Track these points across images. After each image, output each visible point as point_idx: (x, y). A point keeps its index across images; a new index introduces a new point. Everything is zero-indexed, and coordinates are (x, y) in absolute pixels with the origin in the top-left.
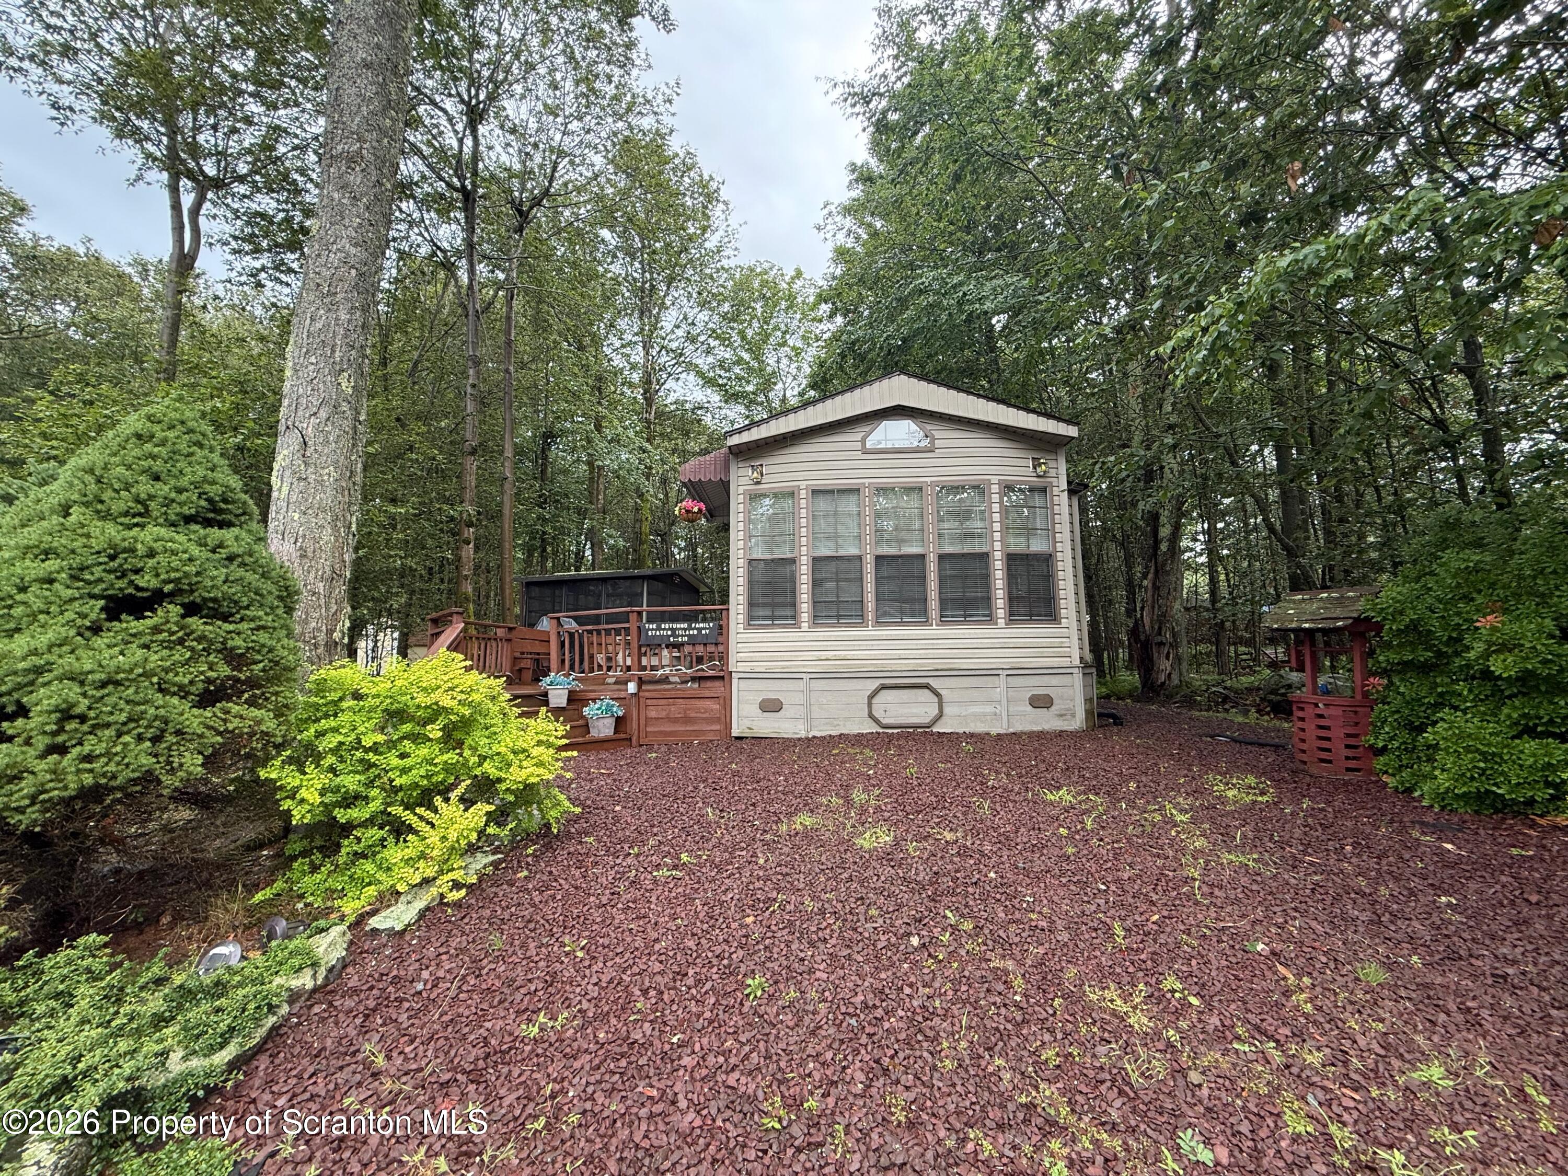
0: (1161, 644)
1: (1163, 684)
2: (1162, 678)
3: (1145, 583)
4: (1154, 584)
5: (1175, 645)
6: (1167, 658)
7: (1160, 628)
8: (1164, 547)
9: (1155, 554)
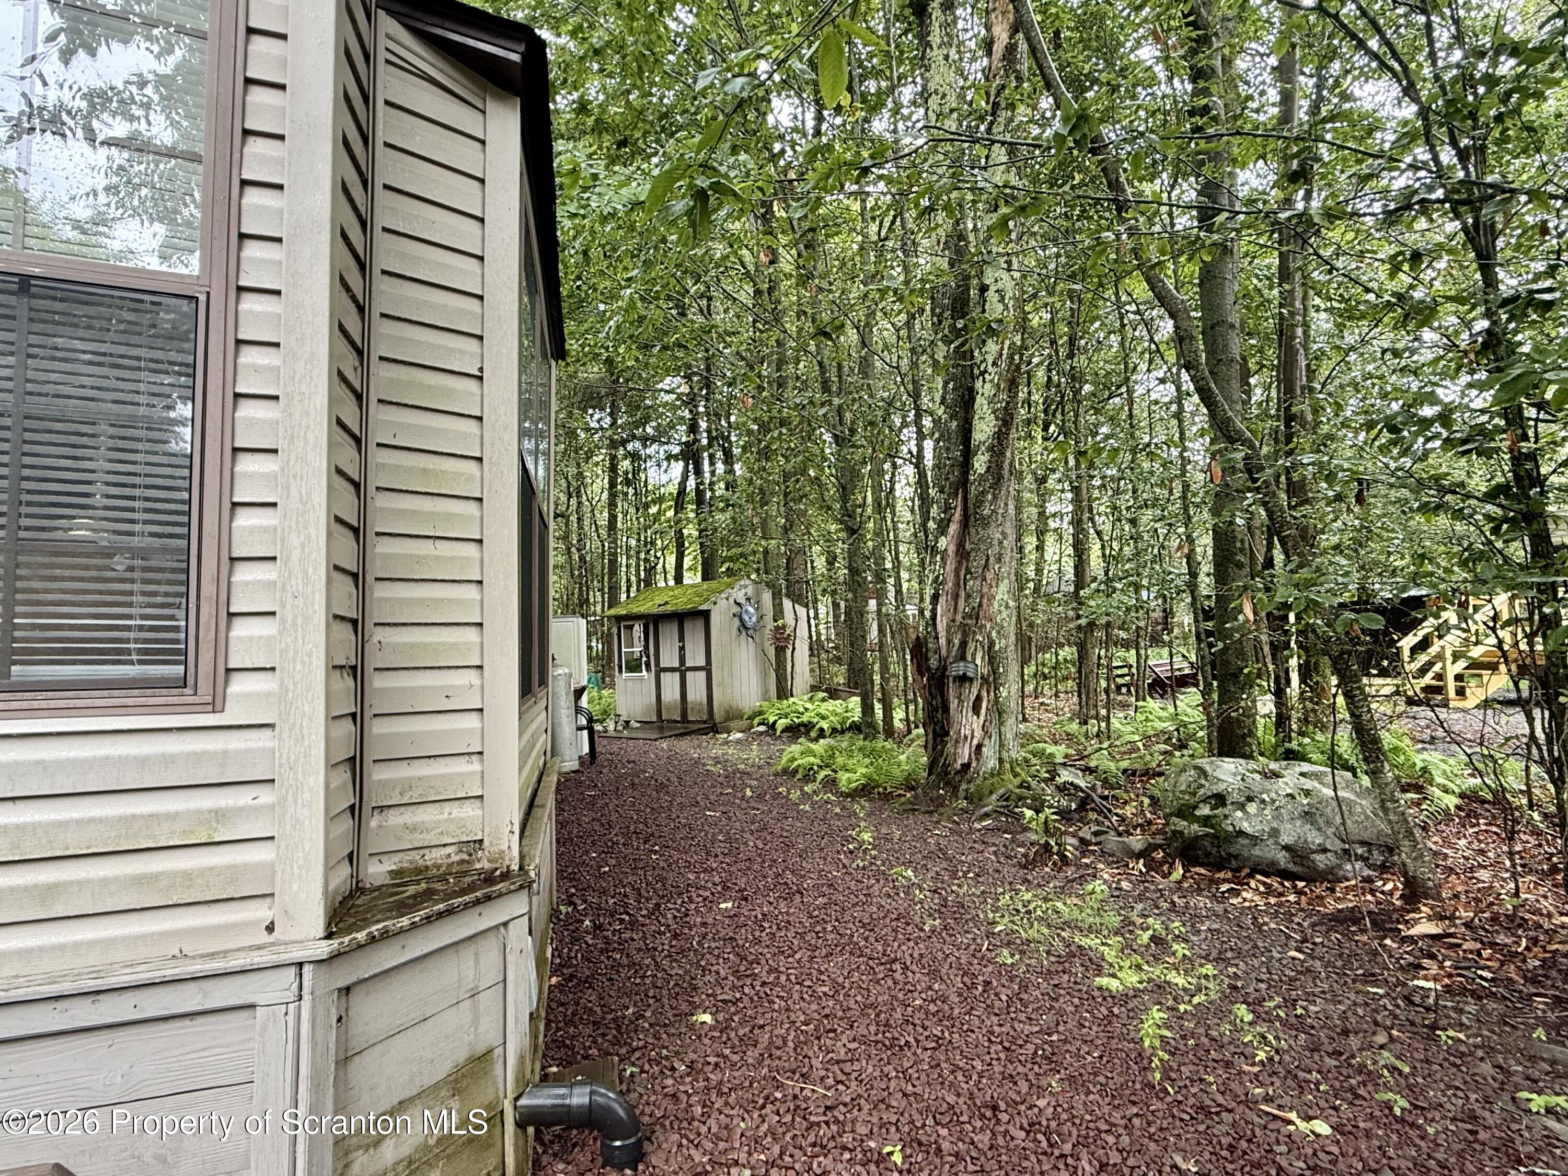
0: (963, 679)
1: (966, 767)
2: (964, 754)
3: (943, 542)
4: (960, 546)
5: (992, 681)
6: (976, 709)
7: (964, 644)
8: (980, 463)
9: (964, 483)
